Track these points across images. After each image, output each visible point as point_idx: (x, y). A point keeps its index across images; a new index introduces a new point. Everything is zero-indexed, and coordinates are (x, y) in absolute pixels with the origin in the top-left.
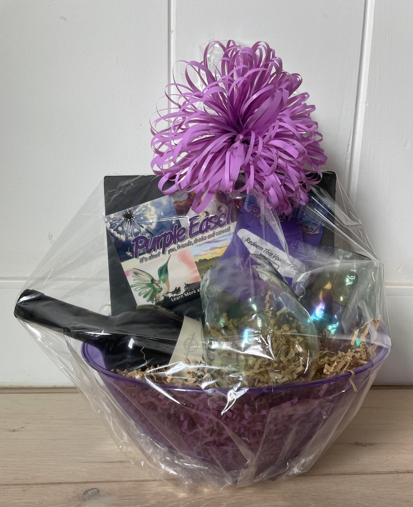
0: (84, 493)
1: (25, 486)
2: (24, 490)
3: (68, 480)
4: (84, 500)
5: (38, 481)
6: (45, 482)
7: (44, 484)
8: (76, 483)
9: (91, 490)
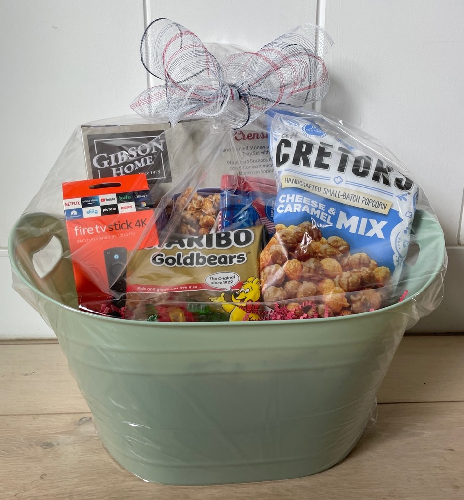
0: (80, 420)
1: (35, 416)
2: (34, 419)
3: (68, 411)
4: (79, 425)
5: (45, 412)
6: (50, 412)
7: (50, 414)
8: (74, 413)
9: (85, 418)
